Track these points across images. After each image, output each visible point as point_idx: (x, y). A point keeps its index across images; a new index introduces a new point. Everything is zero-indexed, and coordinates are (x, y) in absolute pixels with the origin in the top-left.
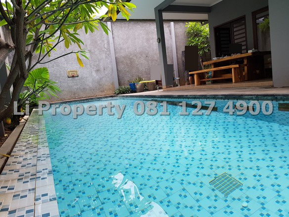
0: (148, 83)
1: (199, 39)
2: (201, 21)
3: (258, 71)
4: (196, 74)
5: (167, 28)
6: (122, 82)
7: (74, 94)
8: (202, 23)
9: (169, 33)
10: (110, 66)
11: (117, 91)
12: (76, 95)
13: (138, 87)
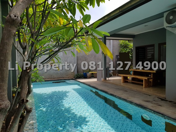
0: (94, 73)
1: (127, 49)
2: (129, 40)
3: (159, 81)
4: (123, 76)
5: (108, 42)
6: (79, 71)
7: (51, 76)
8: (129, 41)
9: (109, 44)
10: (73, 61)
11: (76, 77)
12: (52, 77)
13: (88, 75)
